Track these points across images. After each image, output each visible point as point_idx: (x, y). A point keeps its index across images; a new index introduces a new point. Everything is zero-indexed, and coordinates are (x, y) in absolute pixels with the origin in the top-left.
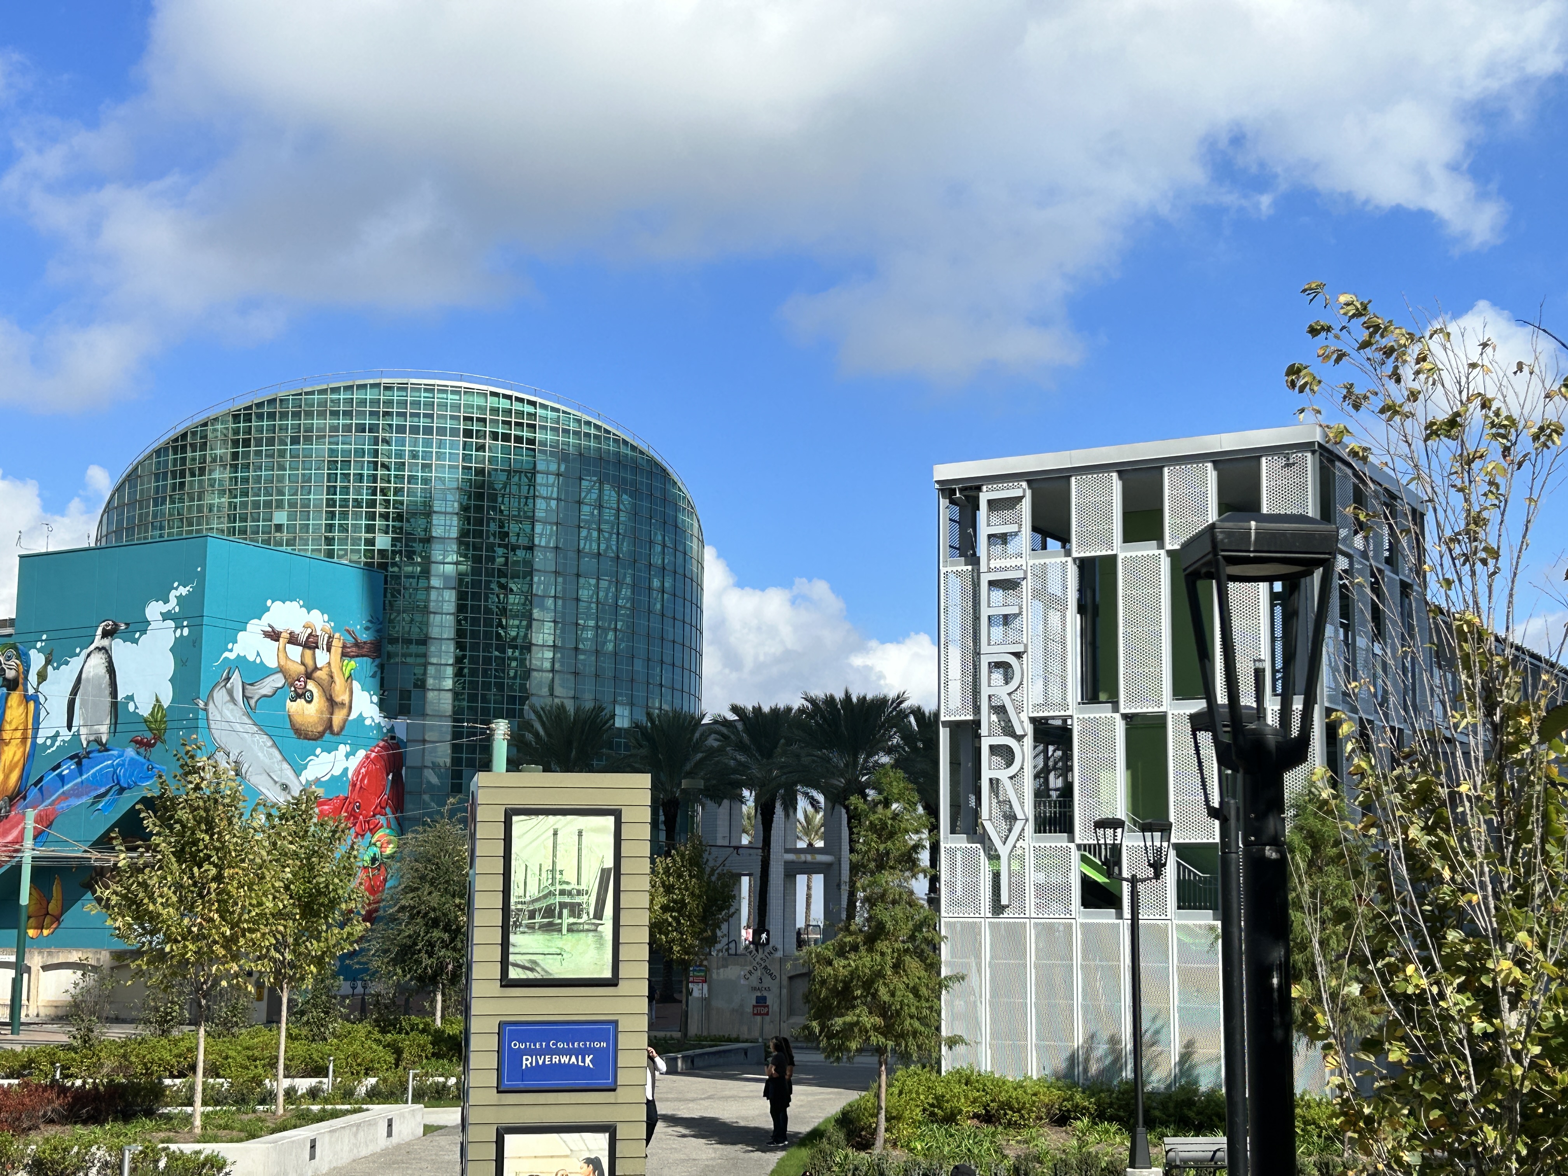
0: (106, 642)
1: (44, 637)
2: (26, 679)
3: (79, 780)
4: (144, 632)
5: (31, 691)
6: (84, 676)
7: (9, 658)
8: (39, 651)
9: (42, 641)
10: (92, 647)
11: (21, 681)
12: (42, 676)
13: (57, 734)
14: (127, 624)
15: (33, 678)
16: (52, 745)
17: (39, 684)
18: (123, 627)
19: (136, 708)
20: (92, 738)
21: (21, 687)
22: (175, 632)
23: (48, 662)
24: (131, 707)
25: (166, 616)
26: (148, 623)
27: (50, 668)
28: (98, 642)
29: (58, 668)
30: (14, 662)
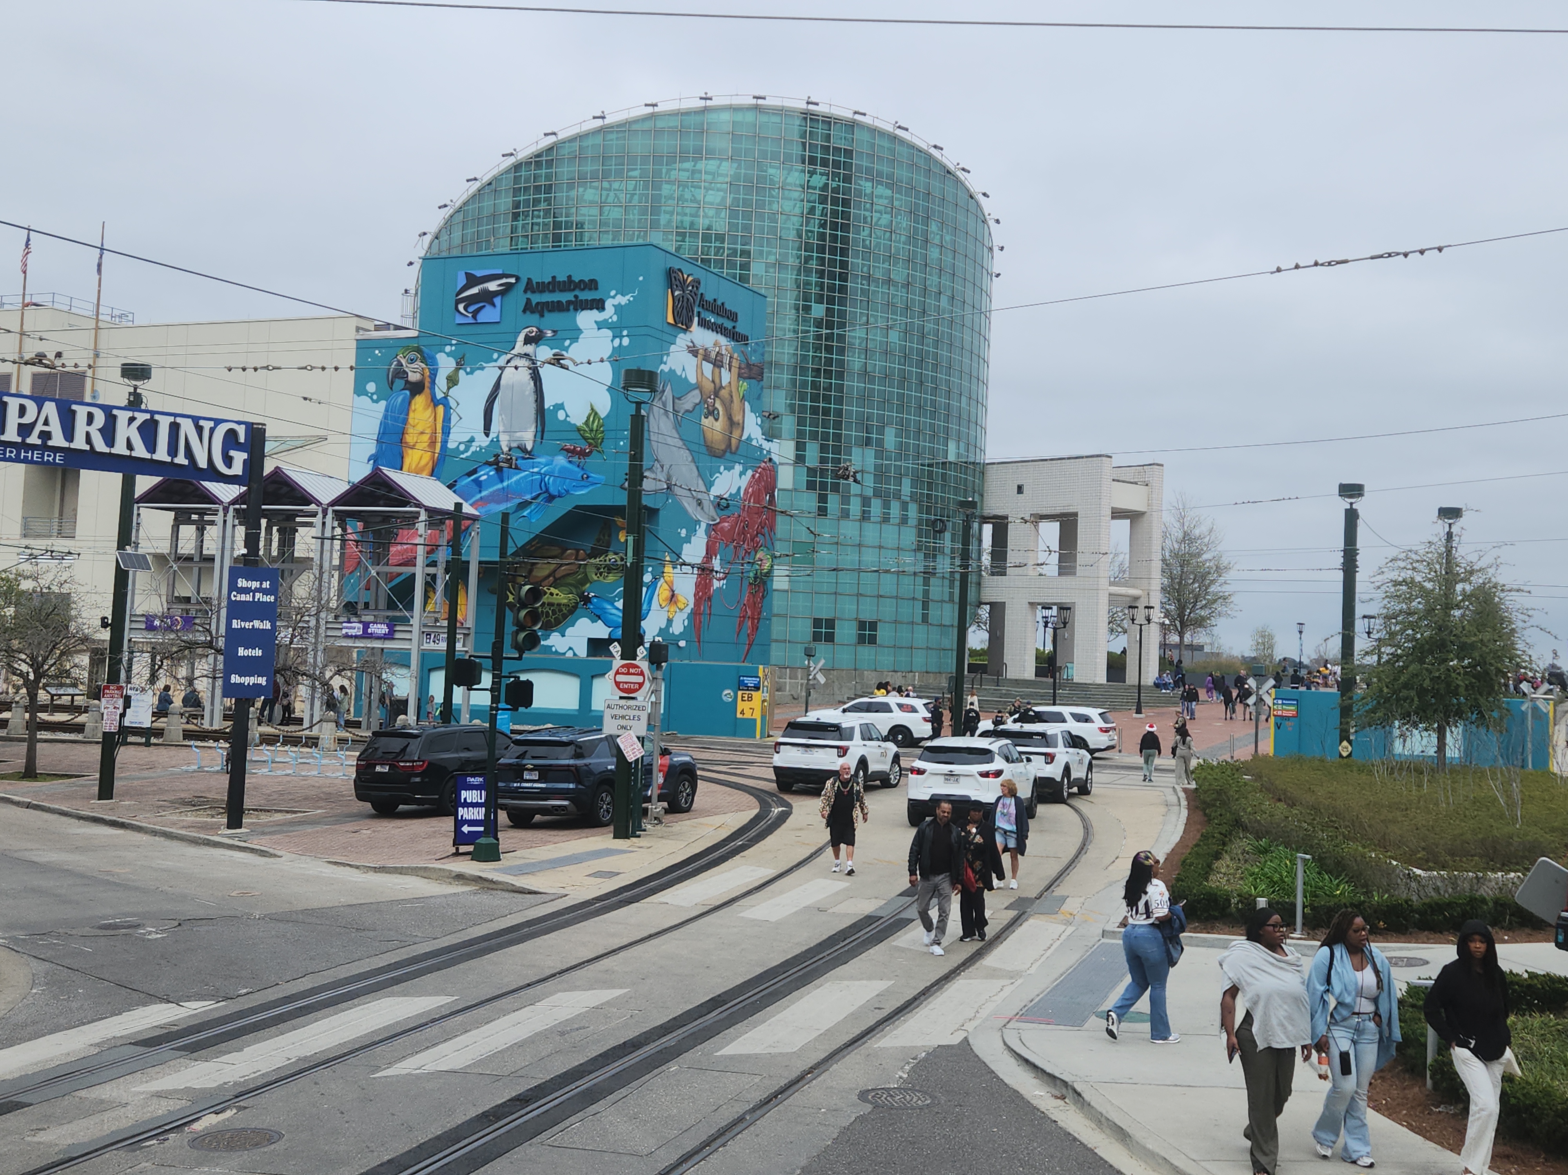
0: (529, 349)
1: (454, 342)
2: (433, 382)
3: (500, 486)
4: (575, 339)
5: (439, 395)
6: (502, 382)
7: (412, 361)
8: (448, 354)
9: (451, 345)
10: (513, 353)
11: (427, 384)
12: (452, 381)
13: (472, 440)
14: (555, 332)
15: (441, 382)
16: (466, 450)
17: (449, 388)
18: (549, 334)
19: (567, 416)
20: (514, 445)
21: (427, 390)
22: (612, 341)
23: (460, 365)
24: (561, 415)
25: (600, 325)
26: (579, 331)
27: (461, 372)
28: (520, 347)
29: (471, 373)
30: (419, 365)
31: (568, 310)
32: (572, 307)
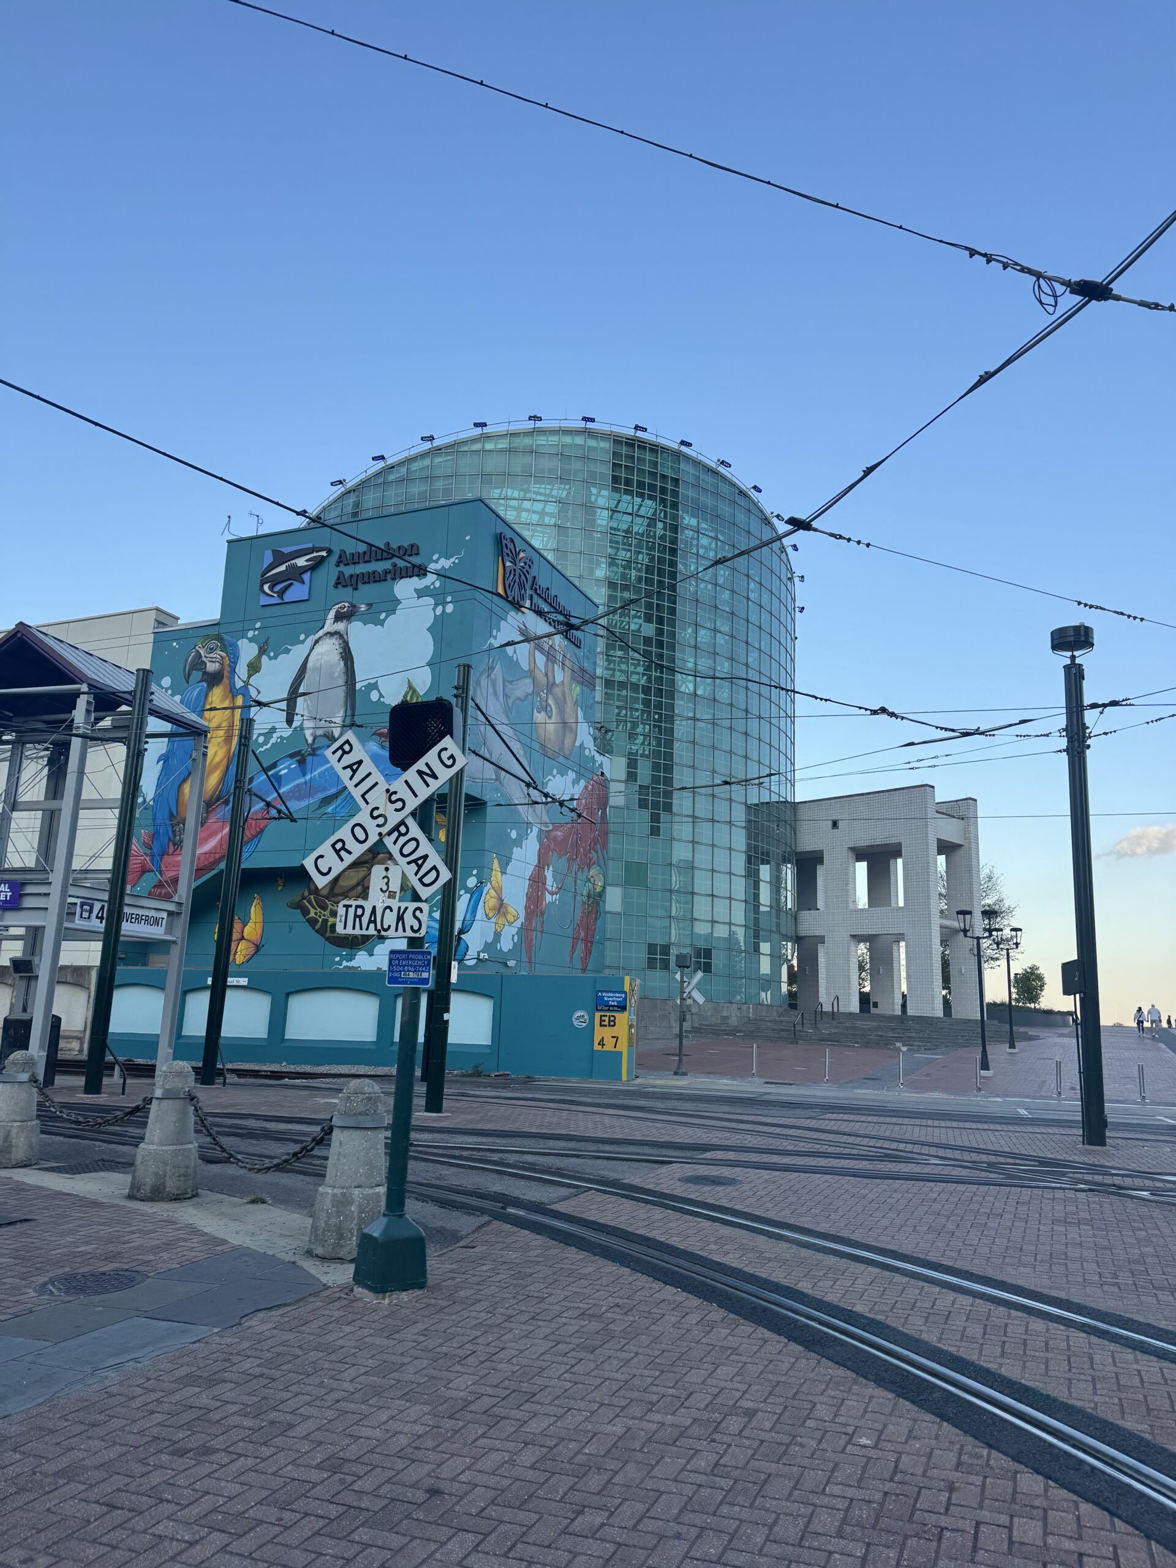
0: (340, 626)
1: (258, 625)
2: (233, 671)
3: (302, 780)
4: (392, 611)
5: (239, 684)
6: (310, 664)
7: (212, 650)
8: (251, 640)
9: (255, 629)
10: (321, 633)
11: (226, 674)
12: (254, 668)
13: (273, 730)
14: (370, 605)
16: (265, 743)
17: (249, 677)
18: (363, 608)
19: (381, 696)
20: (320, 732)
21: (226, 681)
22: (434, 609)
23: (262, 651)
24: (374, 696)
25: (421, 593)
26: (398, 602)
27: (264, 658)
28: (330, 626)
29: (275, 657)
30: (218, 654)
31: (385, 580)
32: (389, 576)
